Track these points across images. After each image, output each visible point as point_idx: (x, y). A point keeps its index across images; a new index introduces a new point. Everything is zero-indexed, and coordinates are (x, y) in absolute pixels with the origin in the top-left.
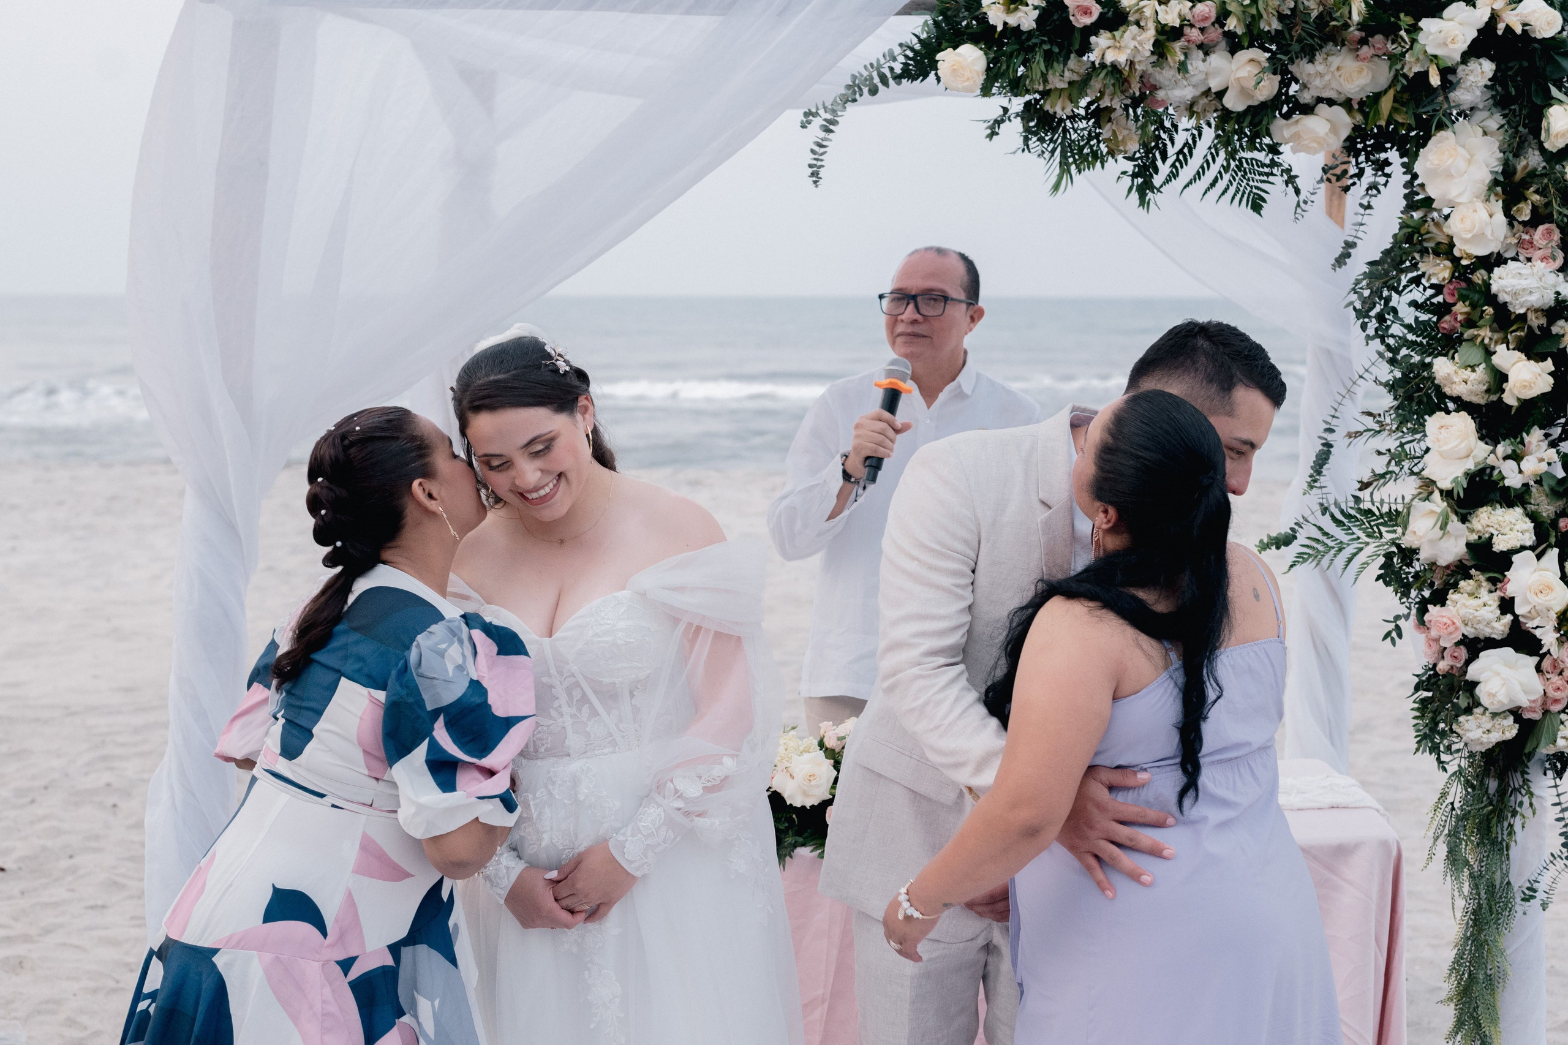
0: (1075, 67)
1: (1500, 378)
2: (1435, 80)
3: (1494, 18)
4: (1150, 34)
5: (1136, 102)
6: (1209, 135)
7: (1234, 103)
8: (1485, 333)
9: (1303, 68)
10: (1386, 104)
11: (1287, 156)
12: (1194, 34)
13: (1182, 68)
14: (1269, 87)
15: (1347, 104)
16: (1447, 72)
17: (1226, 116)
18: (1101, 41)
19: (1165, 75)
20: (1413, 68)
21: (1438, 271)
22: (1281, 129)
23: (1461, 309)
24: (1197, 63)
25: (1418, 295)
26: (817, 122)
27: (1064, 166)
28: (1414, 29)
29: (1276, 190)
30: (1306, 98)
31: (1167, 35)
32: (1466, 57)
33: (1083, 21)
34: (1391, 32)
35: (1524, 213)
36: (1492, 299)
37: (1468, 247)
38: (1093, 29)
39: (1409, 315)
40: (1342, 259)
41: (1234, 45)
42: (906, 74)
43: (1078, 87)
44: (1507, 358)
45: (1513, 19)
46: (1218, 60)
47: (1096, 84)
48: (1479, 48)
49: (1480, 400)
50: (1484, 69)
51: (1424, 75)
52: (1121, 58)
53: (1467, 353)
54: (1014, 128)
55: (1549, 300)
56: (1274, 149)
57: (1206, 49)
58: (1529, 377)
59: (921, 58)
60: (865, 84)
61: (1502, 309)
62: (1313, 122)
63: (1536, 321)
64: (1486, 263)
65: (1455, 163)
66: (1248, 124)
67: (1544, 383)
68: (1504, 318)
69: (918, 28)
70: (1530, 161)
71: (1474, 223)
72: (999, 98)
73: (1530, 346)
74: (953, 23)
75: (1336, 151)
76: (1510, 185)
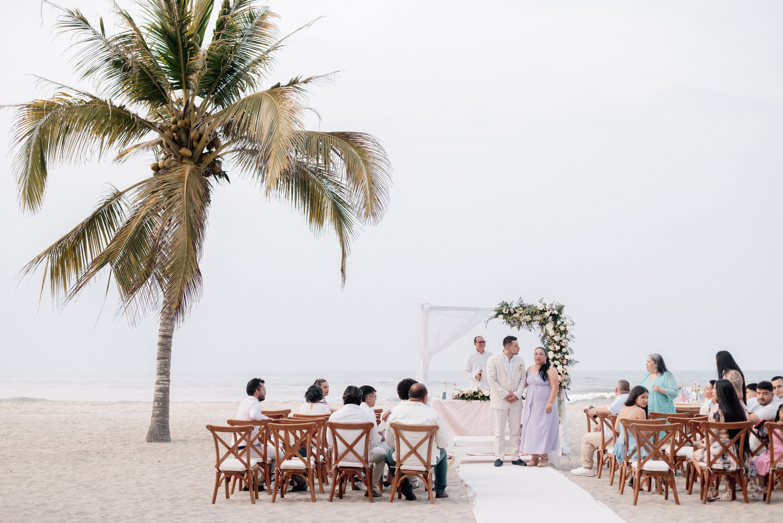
0: (512, 317)
1: (555, 348)
2: (546, 318)
3: (551, 312)
4: (519, 314)
5: (518, 320)
6: (525, 323)
7: (527, 321)
8: (553, 343)
9: (534, 317)
10: (542, 320)
11: (533, 326)
12: (523, 314)
13: (522, 317)
14: (531, 319)
15: (538, 321)
17: (527, 322)
19: (521, 318)
20: (544, 317)
21: (548, 337)
23: (551, 341)
24: (524, 317)
25: (547, 340)
26: (486, 322)
27: (511, 327)
28: (544, 313)
29: (532, 329)
30: (534, 320)
31: (521, 314)
32: (549, 316)
33: (512, 313)
34: (542, 314)
35: (556, 331)
36: (554, 340)
37: (551, 335)
38: (513, 314)
39: (546, 342)
40: (539, 336)
42: (495, 317)
43: (512, 319)
44: (556, 346)
45: (553, 313)
46: (526, 316)
47: (514, 319)
48: (551, 315)
49: (554, 350)
50: (551, 317)
51: (545, 318)
52: (516, 316)
53: (552, 345)
54: (505, 323)
55: (559, 340)
56: (532, 325)
57: (524, 315)
58: (558, 348)
59: (497, 316)
60: (491, 319)
61: (555, 341)
62: (535, 323)
63: (558, 342)
64: (553, 336)
65: (549, 327)
66: (529, 323)
67: (559, 348)
68: (555, 342)
69: (496, 313)
70: (556, 326)
71: (551, 332)
72: (504, 320)
73: (558, 345)
74: (500, 312)
75: (538, 325)
76: (555, 329)
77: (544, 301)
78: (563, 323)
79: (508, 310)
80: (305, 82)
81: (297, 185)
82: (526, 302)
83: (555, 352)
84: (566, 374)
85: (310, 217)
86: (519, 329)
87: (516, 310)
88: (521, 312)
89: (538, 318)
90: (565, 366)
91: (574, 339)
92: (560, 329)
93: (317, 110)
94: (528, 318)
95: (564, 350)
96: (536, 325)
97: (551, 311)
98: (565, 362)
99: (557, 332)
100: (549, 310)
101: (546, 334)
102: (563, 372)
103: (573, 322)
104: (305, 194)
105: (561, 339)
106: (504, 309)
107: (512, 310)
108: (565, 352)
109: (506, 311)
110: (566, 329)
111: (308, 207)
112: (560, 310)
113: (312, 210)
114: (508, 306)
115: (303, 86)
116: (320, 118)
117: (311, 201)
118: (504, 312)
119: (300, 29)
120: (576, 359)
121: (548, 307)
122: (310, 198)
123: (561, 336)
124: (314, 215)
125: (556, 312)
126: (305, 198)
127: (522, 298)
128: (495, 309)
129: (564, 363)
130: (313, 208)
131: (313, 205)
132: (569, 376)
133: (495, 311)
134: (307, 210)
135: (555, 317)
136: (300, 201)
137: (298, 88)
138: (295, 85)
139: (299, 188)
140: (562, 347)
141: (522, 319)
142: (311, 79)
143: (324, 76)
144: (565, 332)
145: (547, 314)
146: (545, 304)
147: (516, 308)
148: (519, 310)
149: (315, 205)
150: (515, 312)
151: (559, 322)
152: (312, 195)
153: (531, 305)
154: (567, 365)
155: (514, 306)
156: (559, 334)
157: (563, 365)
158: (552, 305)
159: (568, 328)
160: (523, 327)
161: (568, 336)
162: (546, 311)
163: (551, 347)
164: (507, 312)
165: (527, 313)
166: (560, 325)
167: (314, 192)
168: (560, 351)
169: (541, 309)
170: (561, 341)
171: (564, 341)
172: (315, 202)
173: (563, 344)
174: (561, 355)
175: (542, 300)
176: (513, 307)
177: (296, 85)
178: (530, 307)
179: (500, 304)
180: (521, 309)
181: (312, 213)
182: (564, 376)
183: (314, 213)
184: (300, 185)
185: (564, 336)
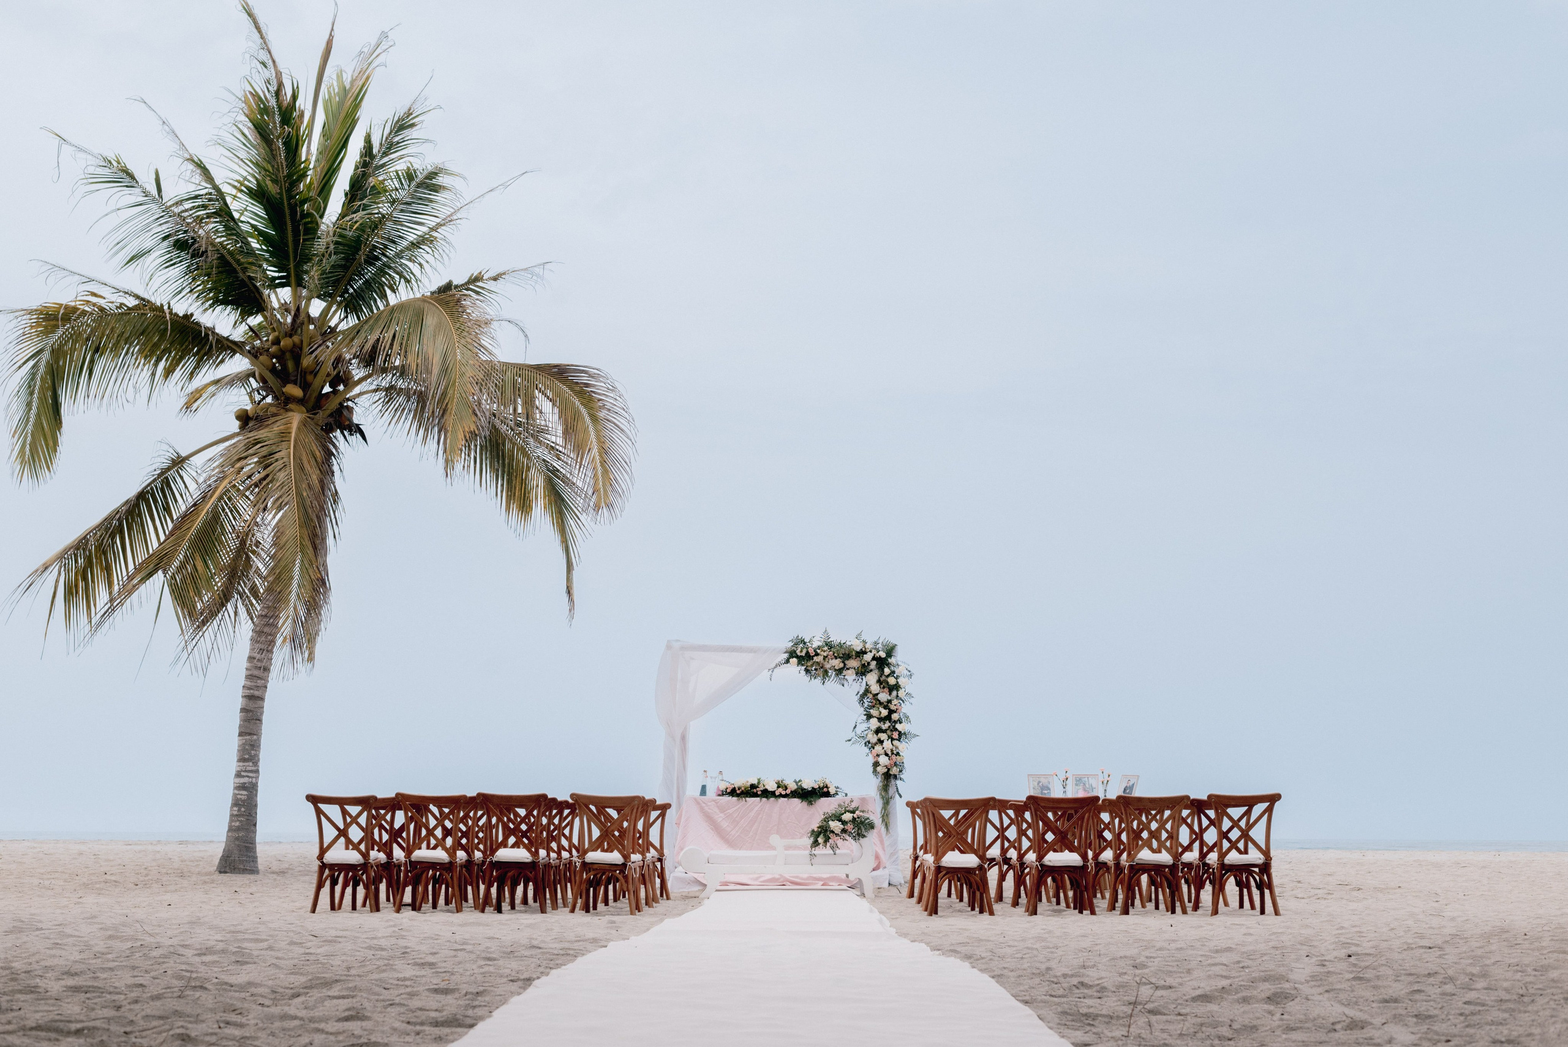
0: (811, 662)
1: (880, 713)
2: (867, 665)
3: (875, 655)
4: (823, 657)
5: (822, 668)
6: (834, 673)
7: (837, 668)
8: (878, 706)
9: (847, 662)
10: (860, 668)
11: (846, 676)
12: (830, 657)
13: (828, 662)
14: (842, 665)
15: (854, 668)
16: (869, 663)
17: (836, 670)
18: (815, 658)
19: (826, 663)
20: (863, 663)
21: (871, 696)
22: (845, 672)
23: (874, 702)
24: (830, 661)
25: (868, 700)
26: (772, 671)
27: (812, 679)
28: (863, 656)
29: (845, 683)
30: (848, 667)
31: (825, 657)
32: (871, 661)
33: (812, 655)
34: (859, 657)
35: (882, 686)
37: (874, 692)
38: (813, 657)
39: (867, 703)
40: (856, 694)
41: (836, 658)
42: (784, 663)
43: (812, 665)
44: (882, 709)
45: (878, 655)
46: (834, 660)
47: (815, 665)
48: (874, 658)
49: (878, 717)
50: (874, 663)
51: (865, 664)
52: (819, 661)
53: (876, 709)
54: (803, 673)
55: (887, 700)
56: (844, 675)
57: (832, 659)
58: (885, 713)
59: (787, 661)
60: (778, 665)
61: (879, 701)
62: (849, 672)
63: (885, 704)
64: (877, 694)
65: (872, 678)
66: (839, 672)
67: (887, 714)
68: (881, 703)
69: (786, 656)
70: (884, 678)
71: (875, 688)
72: (800, 667)
73: (885, 707)
74: (792, 654)
75: (854, 676)
76: (879, 681)
77: (863, 637)
78: (893, 672)
79: (804, 651)
80: (495, 279)
81: (484, 448)
82: (836, 638)
83: (880, 719)
84: (898, 754)
85: (507, 502)
86: (824, 682)
87: (819, 651)
88: (825, 654)
89: (853, 663)
90: (895, 742)
91: (912, 700)
92: (888, 683)
93: (521, 324)
94: (837, 663)
95: (895, 716)
96: (850, 675)
97: (874, 652)
98: (896, 735)
99: (884, 688)
100: (871, 651)
101: (867, 691)
102: (892, 750)
103: (910, 671)
104: (498, 463)
105: (889, 698)
106: (799, 650)
107: (812, 653)
108: (896, 719)
109: (801, 651)
110: (897, 682)
111: (502, 485)
112: (890, 652)
113: (511, 491)
114: (805, 643)
115: (490, 285)
116: (526, 336)
117: (508, 475)
118: (799, 654)
119: (491, 191)
120: (913, 731)
121: (869, 646)
122: (506, 470)
123: (890, 694)
124: (514, 499)
125: (883, 655)
126: (498, 470)
127: (828, 631)
128: (785, 650)
129: (894, 737)
130: (511, 488)
131: (512, 482)
132: (901, 757)
133: (786, 652)
134: (502, 492)
135: (882, 663)
136: (488, 475)
137: (483, 288)
138: (478, 284)
139: (486, 454)
140: (891, 712)
141: (827, 666)
142: (504, 274)
143: (526, 269)
144: (897, 687)
145: (868, 657)
146: (864, 642)
147: (819, 648)
148: (822, 650)
149: (516, 483)
150: (817, 654)
151: (887, 671)
152: (510, 465)
153: (842, 642)
154: (899, 740)
155: (816, 644)
156: (886, 690)
157: (893, 739)
158: (876, 643)
159: (901, 681)
160: (831, 680)
161: (901, 693)
162: (865, 653)
163: (874, 712)
164: (803, 654)
165: (836, 655)
166: (888, 676)
167: (513, 460)
168: (888, 718)
169: (858, 649)
170: (889, 701)
171: (895, 702)
172: (516, 477)
173: (892, 707)
174: (889, 724)
175: (860, 634)
176: (813, 646)
177: (480, 284)
178: (840, 645)
179: (792, 641)
180: (826, 648)
181: (511, 496)
182: (894, 757)
183: (514, 495)
184: (489, 449)
185: (894, 693)
